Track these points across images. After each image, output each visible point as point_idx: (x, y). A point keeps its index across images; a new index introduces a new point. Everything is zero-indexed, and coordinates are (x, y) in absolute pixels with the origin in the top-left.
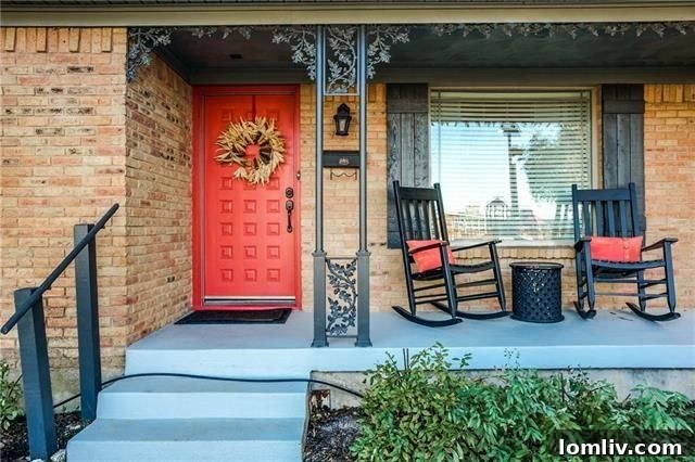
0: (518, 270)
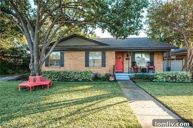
0: (143, 69)
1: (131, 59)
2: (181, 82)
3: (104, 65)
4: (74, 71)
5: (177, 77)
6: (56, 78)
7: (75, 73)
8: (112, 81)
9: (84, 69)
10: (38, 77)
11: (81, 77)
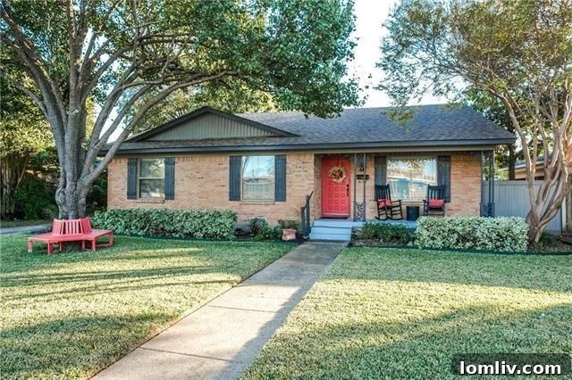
0: (407, 208)
1: (372, 177)
2: (492, 252)
3: (280, 195)
4: (185, 212)
5: (478, 234)
6: (141, 229)
7: (187, 215)
8: (289, 241)
9: (225, 205)
10: (72, 222)
11: (201, 229)
